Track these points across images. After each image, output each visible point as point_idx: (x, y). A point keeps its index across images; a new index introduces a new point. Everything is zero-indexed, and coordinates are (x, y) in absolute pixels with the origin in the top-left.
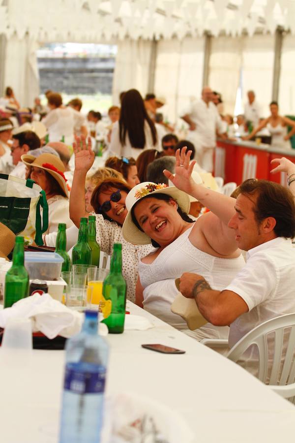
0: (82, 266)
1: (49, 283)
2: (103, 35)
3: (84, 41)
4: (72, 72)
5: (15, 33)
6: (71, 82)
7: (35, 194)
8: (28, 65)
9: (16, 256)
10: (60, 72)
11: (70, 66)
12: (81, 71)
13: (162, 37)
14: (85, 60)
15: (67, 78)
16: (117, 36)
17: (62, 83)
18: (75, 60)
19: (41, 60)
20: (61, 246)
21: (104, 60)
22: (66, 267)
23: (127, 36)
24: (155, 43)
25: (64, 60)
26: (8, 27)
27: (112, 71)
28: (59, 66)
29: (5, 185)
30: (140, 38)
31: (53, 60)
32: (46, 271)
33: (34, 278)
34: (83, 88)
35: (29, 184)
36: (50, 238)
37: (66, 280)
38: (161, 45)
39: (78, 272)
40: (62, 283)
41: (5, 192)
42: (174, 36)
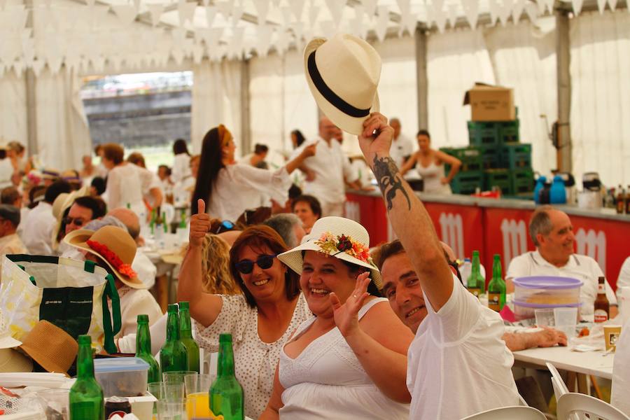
0: (176, 374)
1: (131, 400)
2: (171, 59)
3: (144, 69)
4: (132, 115)
5: (46, 66)
6: (132, 130)
7: (98, 280)
8: (70, 109)
9: (81, 367)
10: (114, 117)
11: (128, 107)
12: (144, 114)
13: (254, 53)
14: (149, 97)
15: (124, 125)
16: (192, 59)
17: (118, 132)
18: (134, 98)
19: (88, 102)
20: (144, 346)
21: (175, 95)
22: (153, 377)
23: (205, 58)
24: (245, 64)
25: (118, 100)
26: (35, 59)
27: (188, 109)
28: (112, 108)
29: (55, 271)
30: (224, 58)
31: (103, 101)
32: (125, 383)
33: (110, 395)
34: (150, 137)
35: (89, 268)
36: (126, 342)
37: (156, 395)
38: (255, 65)
39: (172, 382)
40: (150, 398)
41: (56, 281)
42: (272, 52)
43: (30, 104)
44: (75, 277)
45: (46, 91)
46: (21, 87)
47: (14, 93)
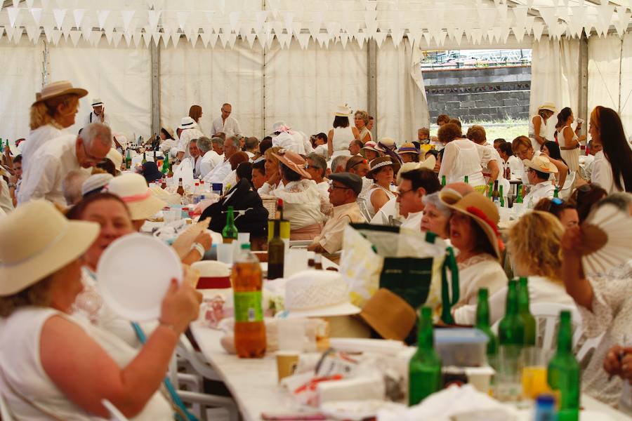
0: (513, 348)
1: (469, 371)
2: (512, 35)
3: (485, 45)
4: (470, 89)
5: (389, 37)
6: (469, 103)
7: (439, 252)
8: (410, 81)
9: (422, 336)
10: (453, 90)
11: (466, 81)
12: (483, 89)
13: (594, 33)
14: (487, 72)
15: (462, 98)
16: (532, 35)
17: (457, 105)
18: (472, 72)
19: (427, 75)
20: (483, 319)
21: (513, 70)
22: (491, 349)
23: (545, 35)
24: (585, 41)
25: (457, 73)
26: (378, 31)
27: (527, 85)
28: (451, 82)
29: (396, 241)
30: (563, 36)
31: (443, 74)
32: (465, 355)
33: (448, 365)
34: (487, 111)
35: (430, 238)
36: (462, 313)
37: (493, 366)
38: (595, 45)
39: (508, 355)
40: (487, 370)
41: (396, 251)
42: (612, 31)
43: (371, 75)
44: (416, 247)
45: (388, 63)
46: (362, 57)
47: (355, 63)
